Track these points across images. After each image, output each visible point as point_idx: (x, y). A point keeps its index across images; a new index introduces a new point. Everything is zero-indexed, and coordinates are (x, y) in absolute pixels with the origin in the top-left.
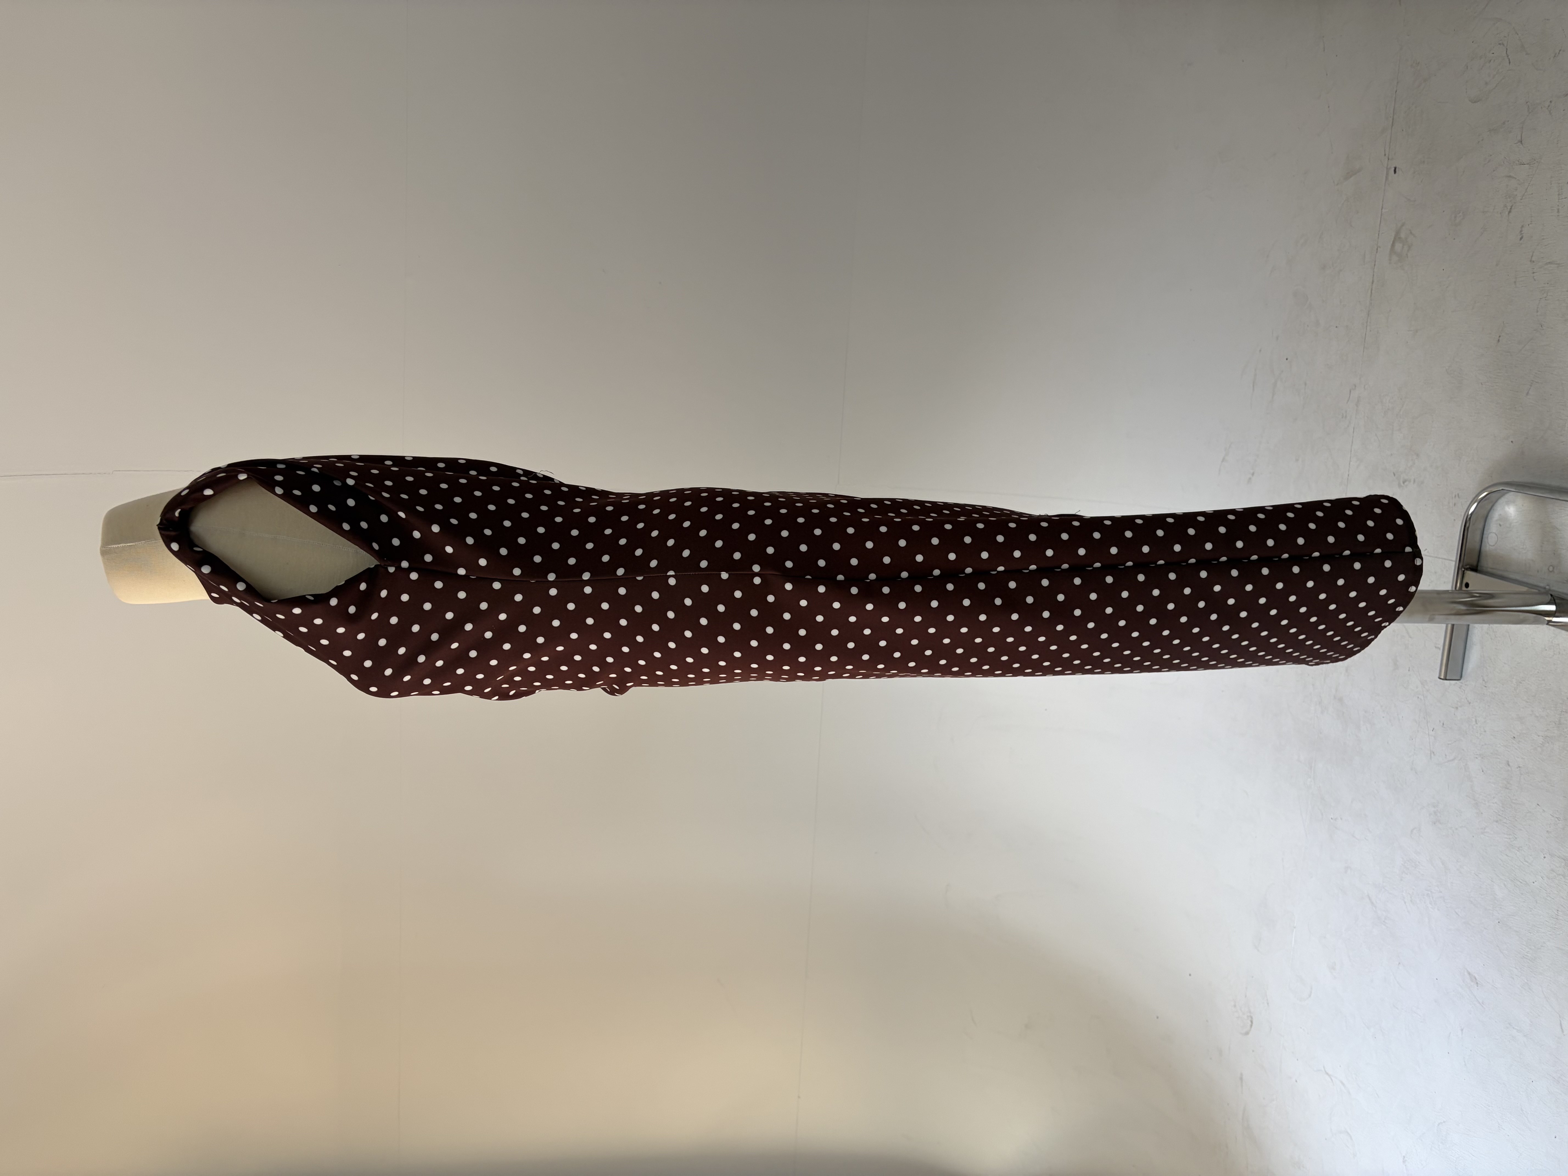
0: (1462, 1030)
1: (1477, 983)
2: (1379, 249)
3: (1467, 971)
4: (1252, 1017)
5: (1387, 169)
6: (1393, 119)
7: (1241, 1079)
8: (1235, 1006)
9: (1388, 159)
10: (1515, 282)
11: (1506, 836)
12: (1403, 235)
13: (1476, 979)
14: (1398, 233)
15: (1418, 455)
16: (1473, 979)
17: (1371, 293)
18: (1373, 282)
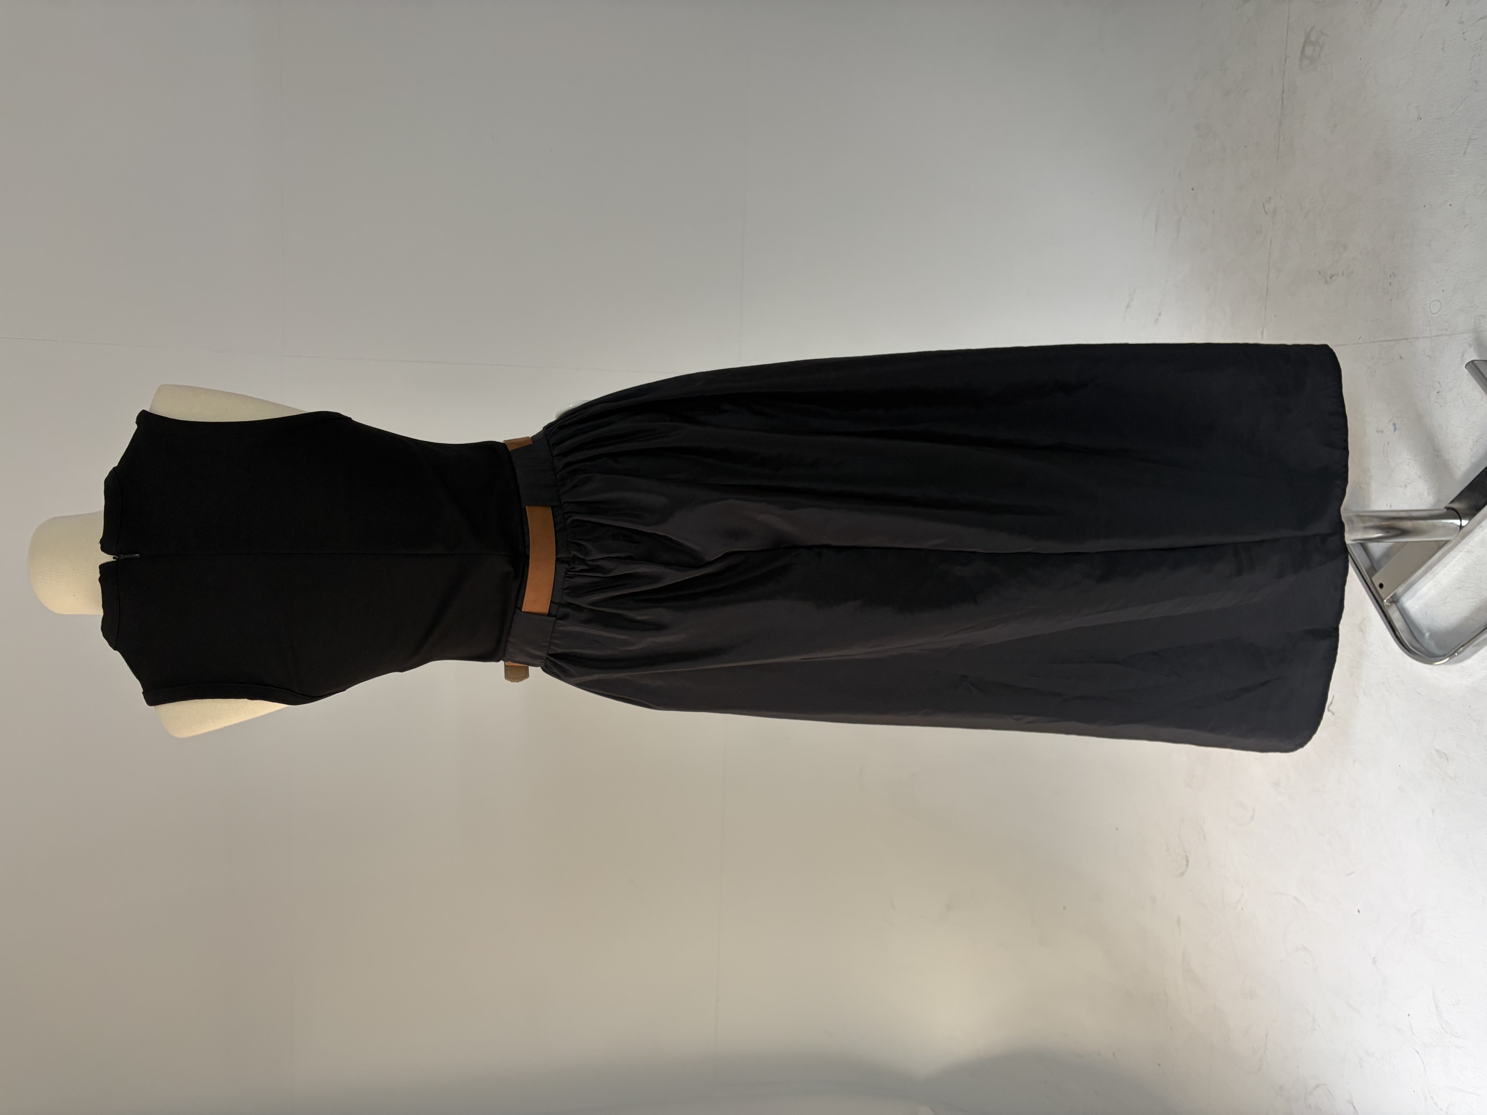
1: (1447, 759)
2: (1287, 58)
3: (1435, 749)
4: (1187, 857)
7: (1179, 922)
8: (1168, 849)
12: (1313, 38)
14: (1307, 37)
15: (1345, 247)
17: (1282, 103)
18: (1283, 92)
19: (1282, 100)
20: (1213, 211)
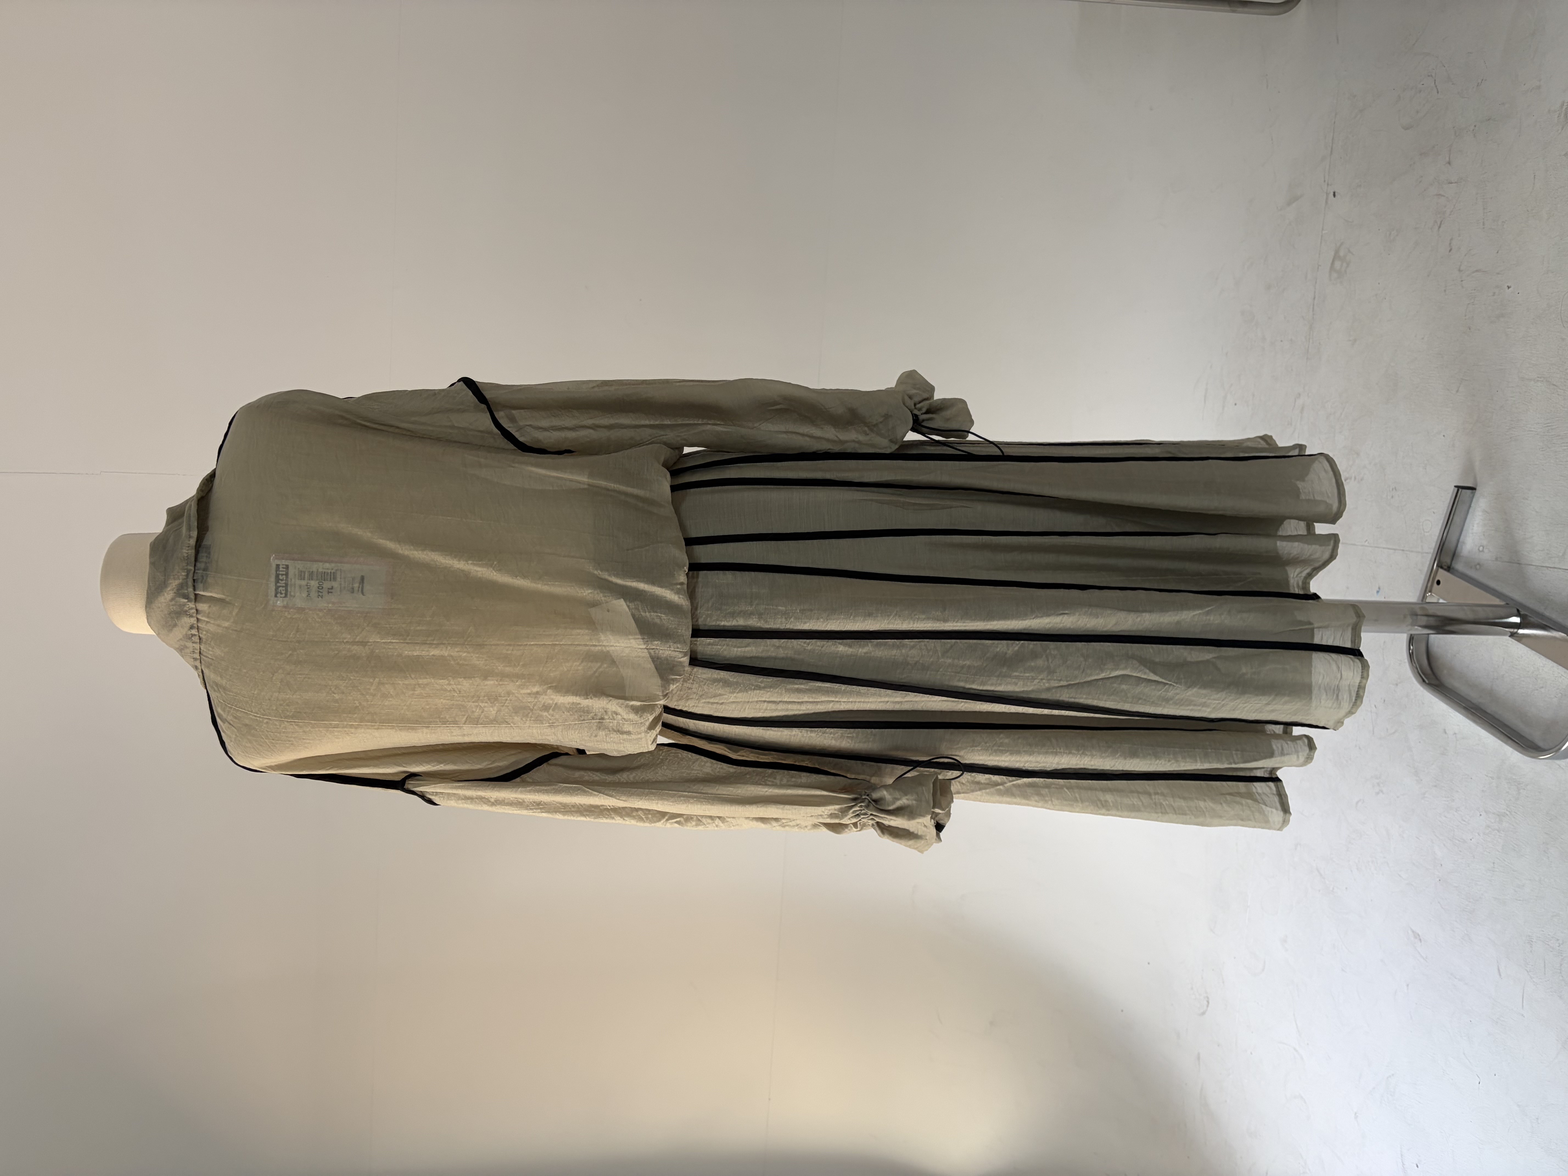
0: (1408, 985)
1: (1420, 940)
2: (1320, 267)
3: (1411, 929)
4: (1208, 998)
5: (1327, 193)
6: (1332, 148)
7: (1199, 1058)
8: (1192, 989)
9: (1328, 184)
10: (1445, 291)
11: (1445, 799)
12: (1342, 254)
13: (1418, 935)
14: (1337, 252)
15: (1358, 454)
16: (1417, 936)
17: (1313, 308)
18: (1314, 298)
19: (1314, 305)
20: (1254, 395)
